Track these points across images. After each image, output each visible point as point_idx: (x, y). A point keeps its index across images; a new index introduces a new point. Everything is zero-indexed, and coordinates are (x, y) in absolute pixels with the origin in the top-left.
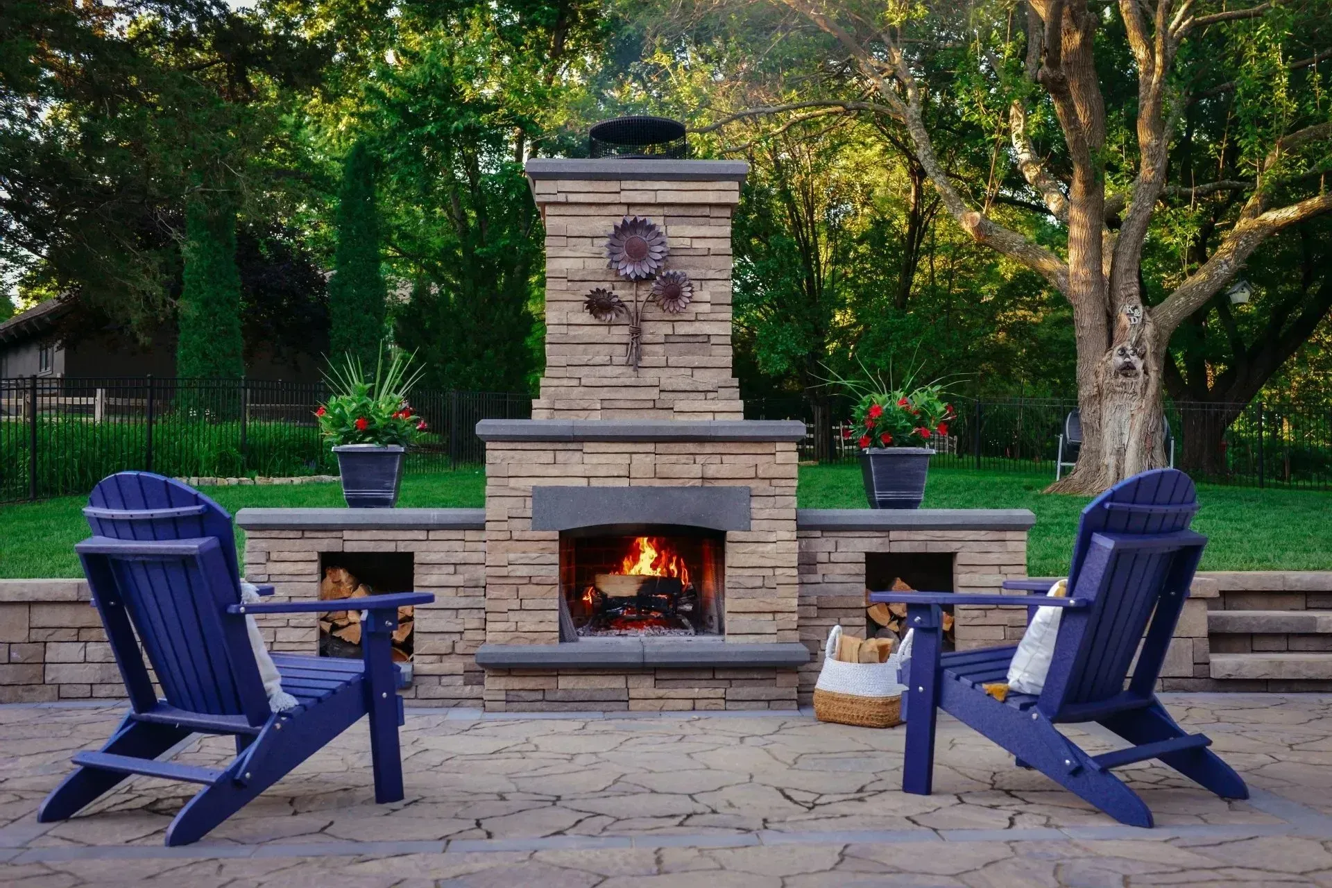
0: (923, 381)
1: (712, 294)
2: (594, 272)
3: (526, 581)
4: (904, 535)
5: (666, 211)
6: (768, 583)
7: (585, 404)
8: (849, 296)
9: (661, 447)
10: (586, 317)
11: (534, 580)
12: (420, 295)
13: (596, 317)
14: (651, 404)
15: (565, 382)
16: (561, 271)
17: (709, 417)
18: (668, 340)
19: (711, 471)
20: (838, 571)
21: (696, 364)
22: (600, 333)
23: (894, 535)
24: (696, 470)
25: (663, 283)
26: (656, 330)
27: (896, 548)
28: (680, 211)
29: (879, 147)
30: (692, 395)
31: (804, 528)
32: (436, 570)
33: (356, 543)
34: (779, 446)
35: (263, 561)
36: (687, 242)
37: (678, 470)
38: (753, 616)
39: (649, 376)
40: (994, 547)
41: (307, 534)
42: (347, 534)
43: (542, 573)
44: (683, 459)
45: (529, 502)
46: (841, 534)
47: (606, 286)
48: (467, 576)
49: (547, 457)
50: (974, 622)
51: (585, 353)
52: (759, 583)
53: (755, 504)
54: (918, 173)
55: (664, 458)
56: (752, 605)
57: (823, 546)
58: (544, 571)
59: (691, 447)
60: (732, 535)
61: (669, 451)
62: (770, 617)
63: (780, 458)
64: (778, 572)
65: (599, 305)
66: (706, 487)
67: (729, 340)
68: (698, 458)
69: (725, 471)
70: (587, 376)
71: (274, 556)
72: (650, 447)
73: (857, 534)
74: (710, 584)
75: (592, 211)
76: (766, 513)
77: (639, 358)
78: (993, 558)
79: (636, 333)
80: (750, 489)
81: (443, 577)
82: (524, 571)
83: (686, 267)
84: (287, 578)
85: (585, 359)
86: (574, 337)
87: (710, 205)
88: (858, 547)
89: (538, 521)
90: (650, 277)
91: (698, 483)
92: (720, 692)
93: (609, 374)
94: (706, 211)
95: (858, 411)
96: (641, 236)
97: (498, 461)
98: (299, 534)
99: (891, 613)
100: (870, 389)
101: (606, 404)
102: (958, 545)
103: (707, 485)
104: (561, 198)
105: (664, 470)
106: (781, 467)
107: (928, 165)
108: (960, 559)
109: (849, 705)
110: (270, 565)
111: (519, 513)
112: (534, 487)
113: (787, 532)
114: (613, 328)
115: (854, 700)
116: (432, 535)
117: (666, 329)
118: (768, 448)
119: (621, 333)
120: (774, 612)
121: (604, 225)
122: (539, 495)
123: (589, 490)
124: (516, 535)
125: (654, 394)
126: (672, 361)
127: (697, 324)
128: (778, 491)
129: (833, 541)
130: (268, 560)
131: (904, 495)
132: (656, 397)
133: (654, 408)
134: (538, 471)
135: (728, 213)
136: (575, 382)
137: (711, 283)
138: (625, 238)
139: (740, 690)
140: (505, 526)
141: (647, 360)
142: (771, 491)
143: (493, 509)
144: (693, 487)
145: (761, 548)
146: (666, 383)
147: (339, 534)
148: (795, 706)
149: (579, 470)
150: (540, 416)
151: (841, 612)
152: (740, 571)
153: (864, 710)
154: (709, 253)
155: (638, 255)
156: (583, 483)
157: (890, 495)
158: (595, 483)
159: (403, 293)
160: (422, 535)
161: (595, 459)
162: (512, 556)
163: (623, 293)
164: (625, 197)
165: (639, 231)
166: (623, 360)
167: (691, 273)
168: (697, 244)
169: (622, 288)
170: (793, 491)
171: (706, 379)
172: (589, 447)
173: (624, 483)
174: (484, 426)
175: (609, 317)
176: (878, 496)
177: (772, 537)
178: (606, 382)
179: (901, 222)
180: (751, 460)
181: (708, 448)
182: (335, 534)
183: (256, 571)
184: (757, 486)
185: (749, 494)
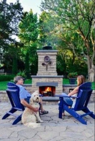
0: (75, 72)
1: (54, 63)
5: (50, 55)
7: (42, 74)
8: (68, 65)
10: (42, 66)
12: (32, 65)
16: (40, 61)
17: (54, 75)
18: (50, 68)
20: (67, 91)
21: (53, 70)
23: (72, 87)
29: (70, 52)
31: (63, 86)
39: (48, 71)
46: (67, 87)
47: (44, 62)
49: (38, 79)
52: (59, 92)
54: (74, 54)
57: (65, 88)
60: (56, 87)
63: (61, 79)
64: (61, 91)
65: (43, 64)
66: (53, 82)
68: (53, 79)
69: (55, 81)
72: (48, 78)
74: (54, 92)
75: (43, 55)
76: (60, 85)
79: (47, 67)
87: (54, 55)
88: (69, 88)
89: (37, 86)
90: (48, 62)
93: (44, 71)
95: (69, 75)
97: (33, 80)
100: (70, 72)
104: (40, 54)
107: (75, 53)
111: (35, 85)
113: (62, 87)
119: (45, 67)
121: (44, 57)
122: (37, 83)
124: (35, 87)
126: (50, 70)
127: (53, 66)
131: (74, 83)
143: (33, 84)
145: (59, 88)
150: (37, 75)
154: (54, 59)
155: (47, 59)
156: (41, 82)
159: (31, 64)
162: (34, 89)
163: (46, 63)
164: (46, 54)
165: (47, 57)
166: (46, 70)
167: (52, 61)
170: (62, 83)
171: (54, 72)
172: (42, 78)
173: (45, 82)
174: (32, 76)
176: (71, 83)
179: (72, 58)
180: (58, 80)
184: (59, 82)
185: (58, 83)
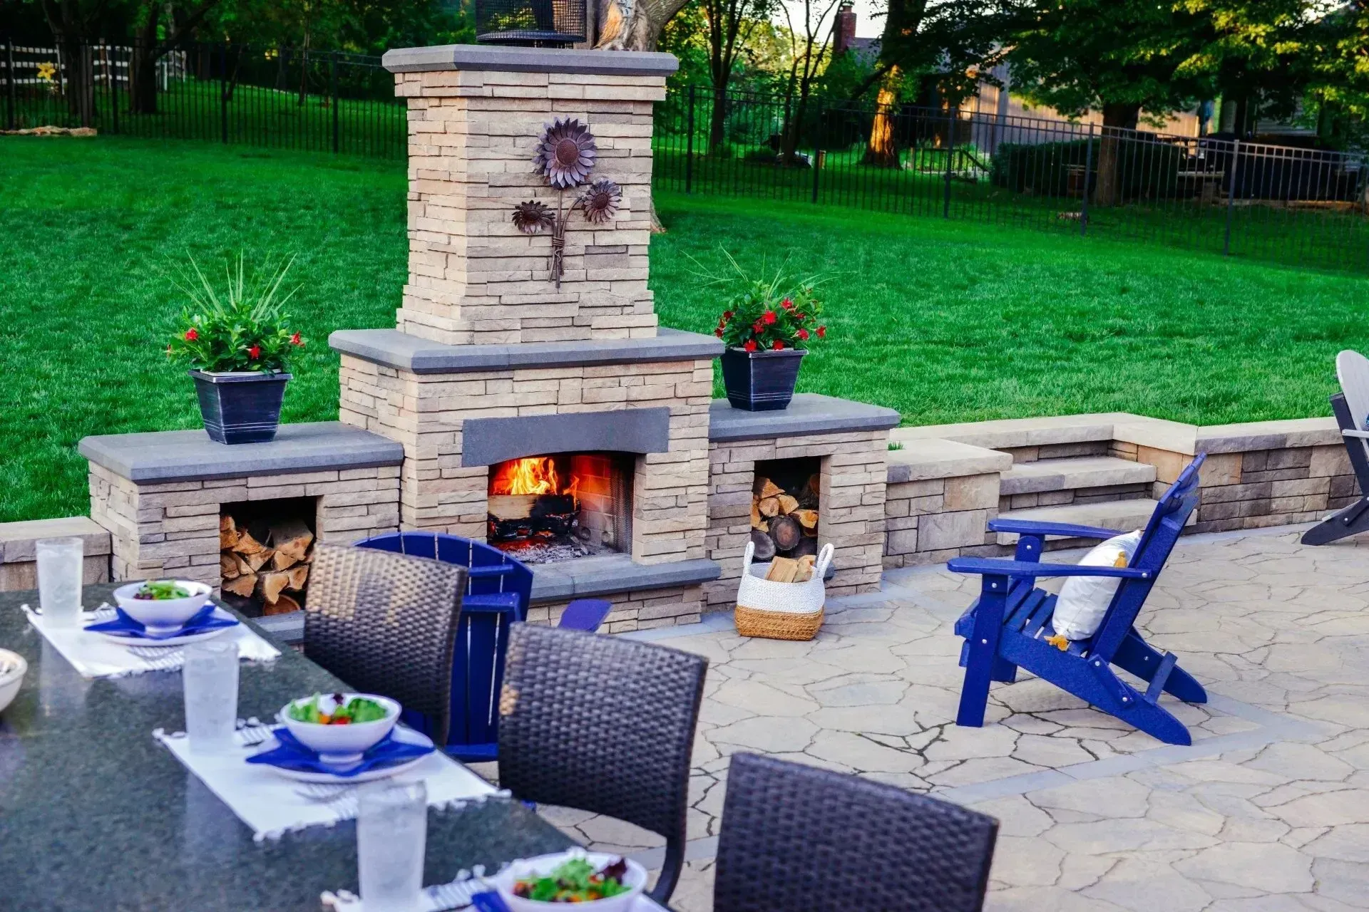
1: (633, 200)
2: (517, 176)
3: (455, 520)
4: (789, 441)
5: (590, 107)
6: (681, 503)
7: (505, 325)
9: (589, 371)
10: (510, 228)
11: (463, 519)
13: (520, 228)
14: (569, 322)
15: (485, 300)
16: (483, 175)
17: (625, 333)
18: (589, 252)
19: (634, 395)
20: (730, 481)
21: (615, 277)
22: (521, 245)
23: (780, 442)
24: (621, 393)
25: (593, 193)
26: (577, 241)
27: (781, 455)
28: (604, 108)
30: (609, 311)
32: (346, 513)
33: (261, 490)
34: (698, 364)
35: (159, 518)
36: (610, 142)
37: (605, 394)
38: (664, 536)
39: (569, 292)
40: (863, 447)
41: (207, 484)
42: (252, 481)
43: (472, 511)
44: (608, 382)
45: (460, 437)
46: (735, 444)
47: (529, 192)
48: (379, 516)
49: (478, 388)
50: (842, 520)
51: (506, 268)
52: (672, 502)
53: (673, 423)
55: (592, 382)
56: (667, 525)
57: (718, 458)
58: (472, 508)
59: (618, 370)
60: (651, 457)
61: (597, 374)
62: (681, 535)
63: (697, 376)
64: (691, 490)
65: (526, 216)
66: (630, 411)
67: (646, 251)
68: (623, 380)
69: (648, 392)
70: (507, 294)
71: (171, 512)
72: (578, 372)
73: (748, 443)
75: (515, 106)
76: (683, 432)
77: (562, 273)
78: (862, 458)
79: (559, 245)
80: (668, 409)
81: (356, 519)
82: (452, 511)
83: (608, 170)
84: (185, 535)
85: (505, 275)
86: (495, 250)
87: (634, 102)
88: (749, 455)
89: (468, 458)
90: (579, 186)
91: (622, 406)
92: (634, 614)
93: (531, 291)
94: (631, 108)
96: (570, 140)
97: (430, 395)
98: (198, 485)
99: (761, 514)
101: (526, 324)
102: (834, 447)
103: (631, 407)
104: (487, 92)
105: (589, 396)
106: (699, 386)
108: (834, 461)
109: (779, 622)
110: (166, 522)
111: (449, 450)
112: (465, 422)
113: (700, 450)
114: (534, 239)
115: (785, 617)
116: (344, 475)
117: (587, 239)
118: (686, 367)
119: (543, 245)
120: (684, 531)
121: (540, 124)
122: (470, 428)
123: (518, 420)
124: (446, 474)
125: (573, 310)
126: (593, 273)
127: (617, 233)
128: (694, 410)
129: (727, 451)
130: (165, 516)
131: (776, 396)
132: (575, 314)
133: (573, 325)
134: (469, 403)
135: (650, 110)
136: (495, 301)
137: (631, 188)
138: (557, 142)
139: (651, 609)
140: (434, 464)
141: (568, 274)
142: (687, 410)
143: (423, 447)
144: (618, 412)
145: (676, 468)
146: (586, 299)
147: (243, 482)
148: (699, 619)
149: (509, 400)
151: (730, 521)
152: (655, 493)
153: (794, 626)
154: (630, 154)
155: (570, 161)
156: (512, 413)
157: (764, 397)
158: (525, 413)
160: (332, 476)
161: (526, 387)
162: (442, 496)
163: (545, 200)
164: (553, 92)
165: (570, 133)
166: (547, 274)
167: (613, 178)
168: (620, 144)
169: (543, 195)
170: (706, 409)
171: (624, 293)
172: (520, 374)
173: (552, 411)
175: (533, 228)
176: (753, 399)
177: (687, 457)
178: (526, 299)
180: (670, 379)
181: (634, 369)
182: (238, 482)
183: (152, 531)
184: (675, 406)
185: (667, 414)
